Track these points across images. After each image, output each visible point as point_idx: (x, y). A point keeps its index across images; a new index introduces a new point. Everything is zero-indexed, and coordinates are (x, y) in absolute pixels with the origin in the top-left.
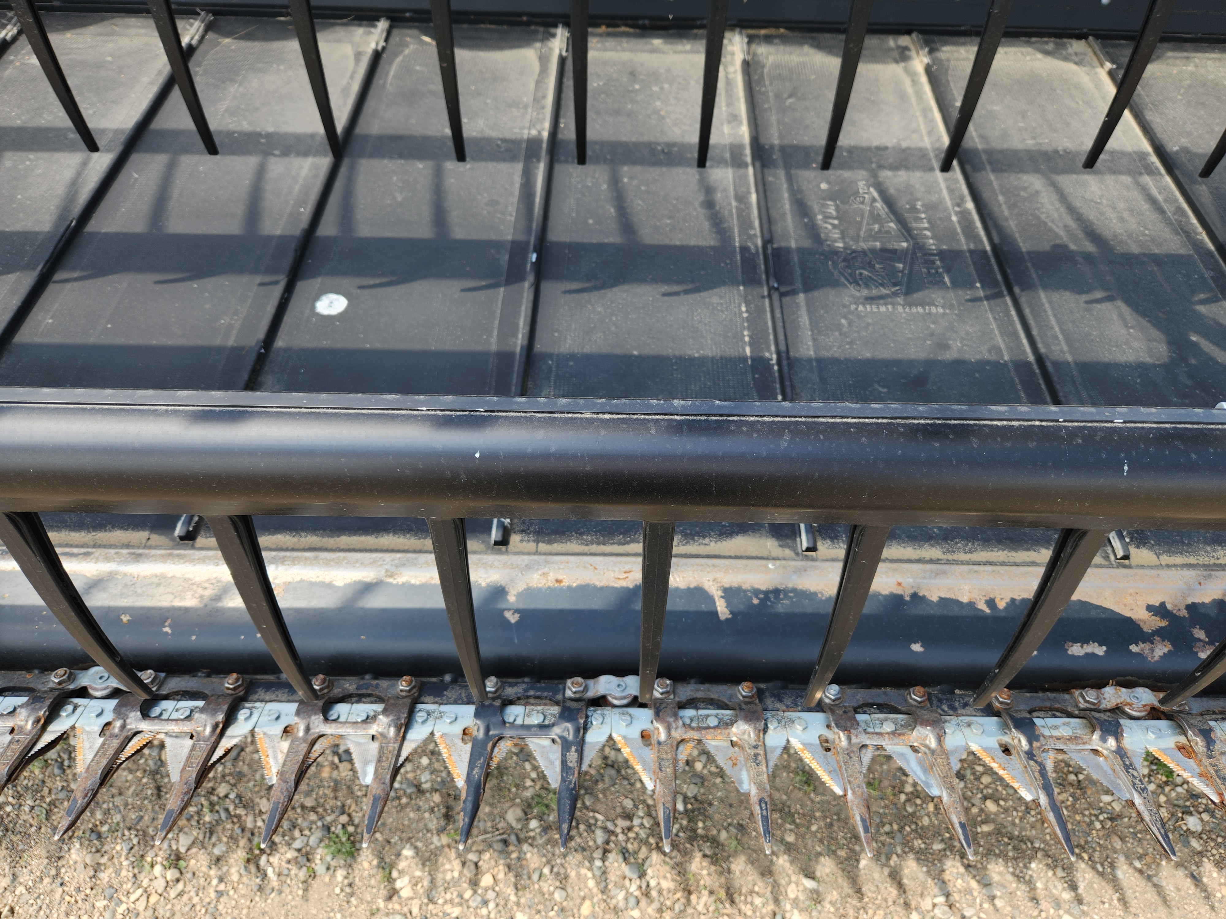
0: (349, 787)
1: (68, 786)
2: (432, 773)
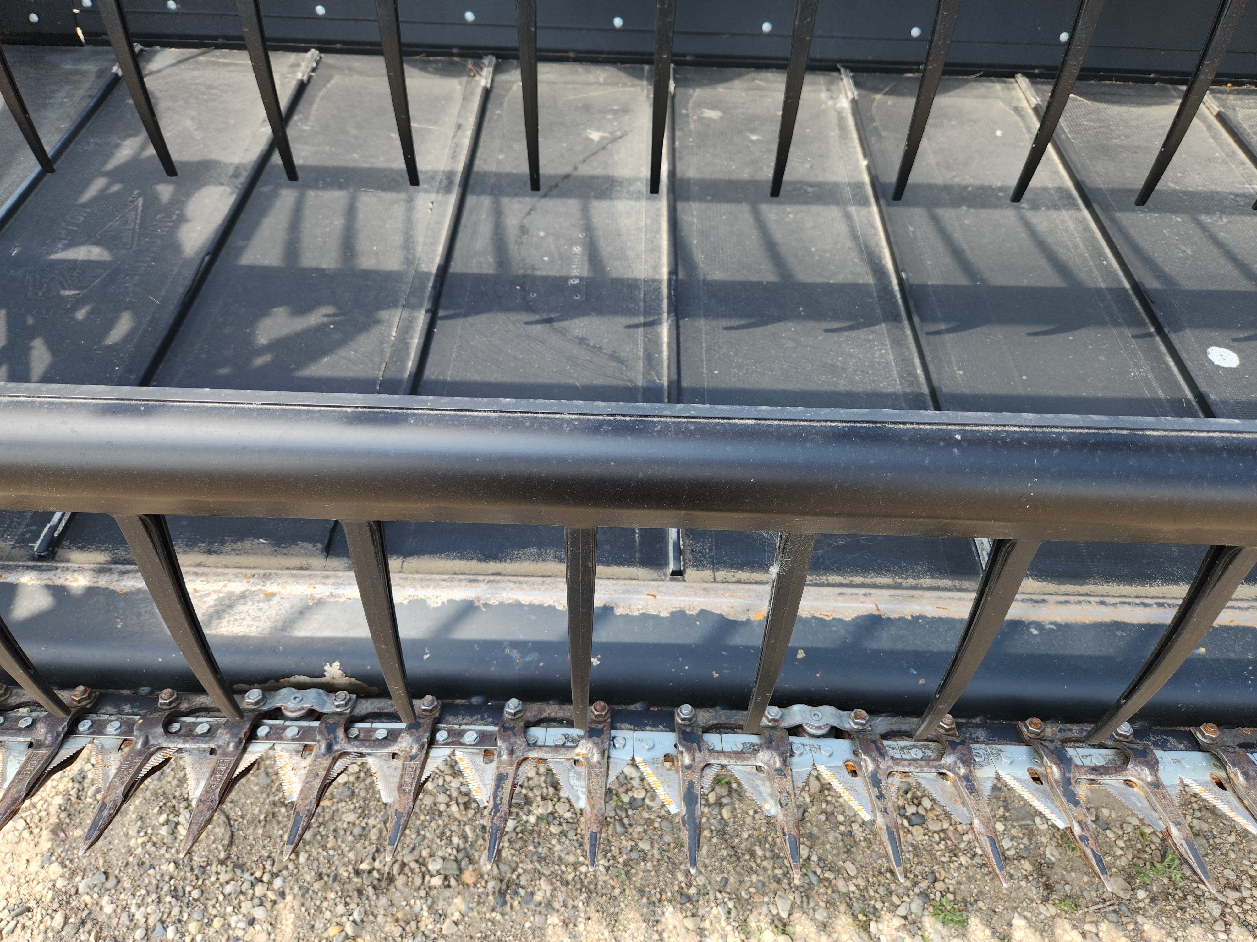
0: (930, 852)
1: (636, 845)
2: (1012, 840)
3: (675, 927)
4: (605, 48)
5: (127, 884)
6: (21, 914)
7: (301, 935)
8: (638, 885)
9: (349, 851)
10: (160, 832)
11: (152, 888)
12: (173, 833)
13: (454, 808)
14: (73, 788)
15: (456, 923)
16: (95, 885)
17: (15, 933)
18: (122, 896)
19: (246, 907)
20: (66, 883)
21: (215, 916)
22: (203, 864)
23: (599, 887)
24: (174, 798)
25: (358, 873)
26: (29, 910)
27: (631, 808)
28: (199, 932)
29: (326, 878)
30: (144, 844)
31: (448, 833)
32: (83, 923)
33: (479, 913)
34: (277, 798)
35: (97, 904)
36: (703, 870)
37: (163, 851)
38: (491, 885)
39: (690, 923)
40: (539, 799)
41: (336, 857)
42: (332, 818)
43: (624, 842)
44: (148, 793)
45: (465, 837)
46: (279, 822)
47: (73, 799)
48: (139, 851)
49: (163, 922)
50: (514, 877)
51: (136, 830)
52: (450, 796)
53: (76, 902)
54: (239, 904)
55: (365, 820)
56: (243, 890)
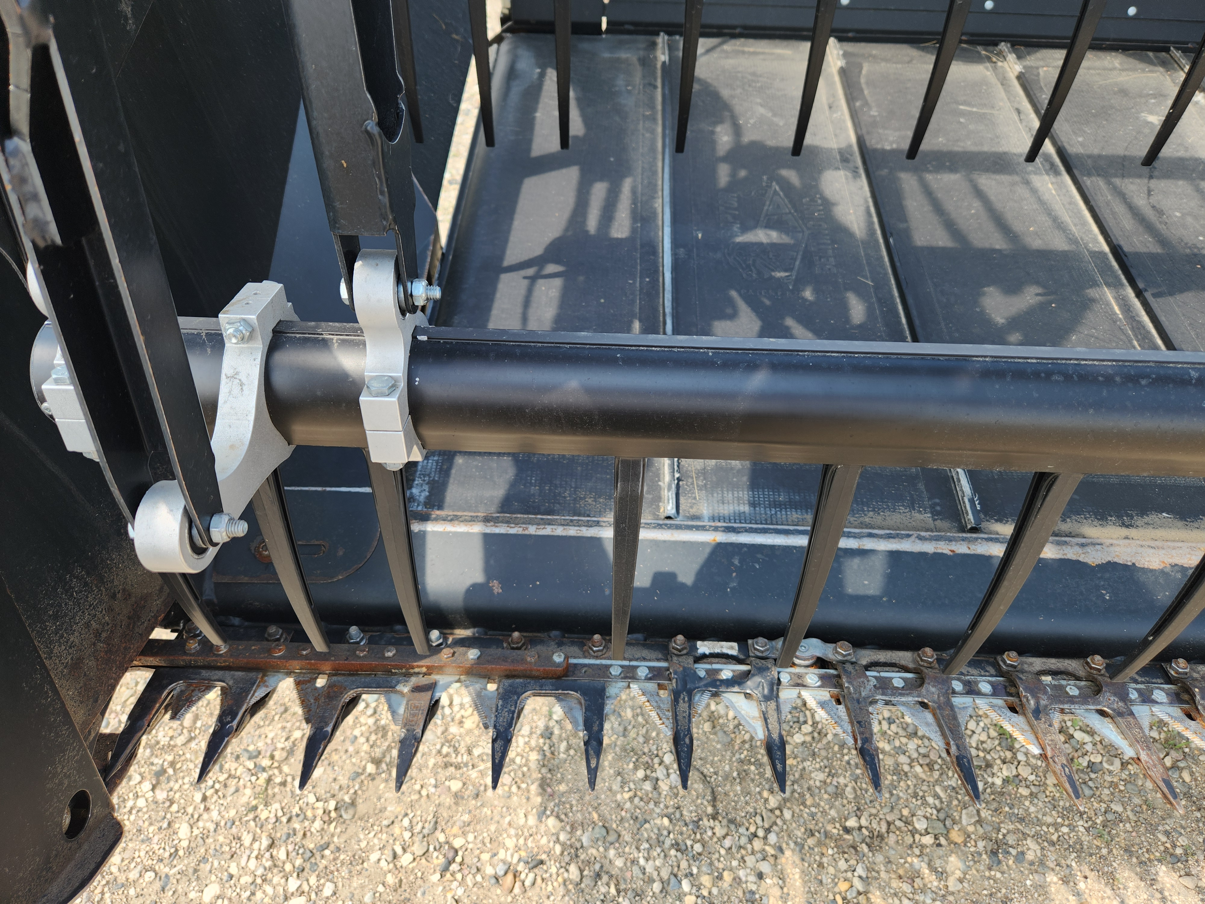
3: (1173, 886)
4: (1112, 36)
5: (627, 837)
6: (535, 866)
7: (812, 889)
8: (1123, 845)
9: (830, 808)
10: (644, 787)
11: (653, 842)
12: (655, 788)
13: (918, 769)
14: (545, 744)
15: (961, 881)
16: (598, 840)
17: (536, 885)
18: (627, 850)
19: (750, 860)
20: (569, 836)
21: (724, 870)
22: (695, 819)
23: (1085, 847)
24: (644, 754)
25: (847, 830)
26: (542, 862)
27: (1092, 771)
28: (713, 886)
29: (817, 834)
30: (631, 799)
31: (921, 794)
32: (598, 876)
33: (977, 871)
34: (742, 756)
35: (605, 857)
36: (1182, 831)
37: (651, 805)
38: (981, 844)
39: (1188, 882)
40: (998, 762)
41: (819, 814)
42: (801, 776)
43: (1095, 803)
44: (617, 749)
45: (936, 796)
46: (753, 780)
47: (548, 754)
48: (628, 805)
49: (676, 876)
50: (1000, 837)
51: (619, 785)
52: (909, 757)
53: (585, 855)
54: (742, 858)
55: (835, 779)
56: (742, 844)
